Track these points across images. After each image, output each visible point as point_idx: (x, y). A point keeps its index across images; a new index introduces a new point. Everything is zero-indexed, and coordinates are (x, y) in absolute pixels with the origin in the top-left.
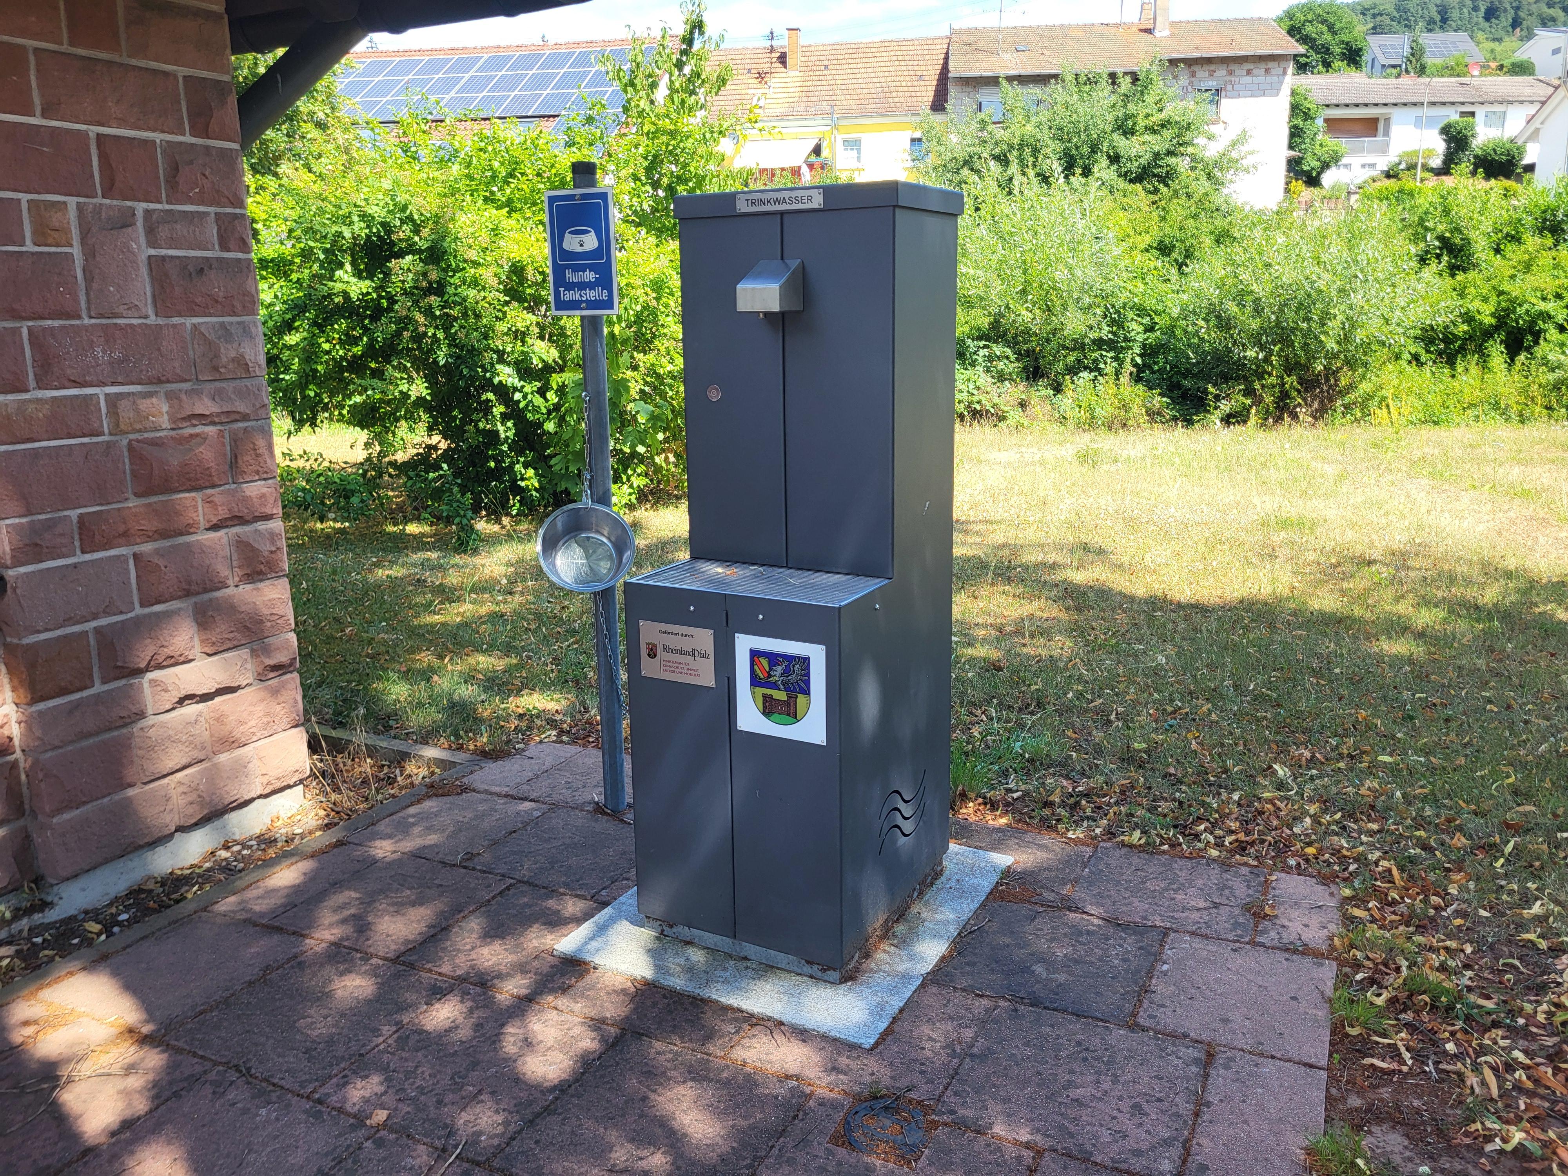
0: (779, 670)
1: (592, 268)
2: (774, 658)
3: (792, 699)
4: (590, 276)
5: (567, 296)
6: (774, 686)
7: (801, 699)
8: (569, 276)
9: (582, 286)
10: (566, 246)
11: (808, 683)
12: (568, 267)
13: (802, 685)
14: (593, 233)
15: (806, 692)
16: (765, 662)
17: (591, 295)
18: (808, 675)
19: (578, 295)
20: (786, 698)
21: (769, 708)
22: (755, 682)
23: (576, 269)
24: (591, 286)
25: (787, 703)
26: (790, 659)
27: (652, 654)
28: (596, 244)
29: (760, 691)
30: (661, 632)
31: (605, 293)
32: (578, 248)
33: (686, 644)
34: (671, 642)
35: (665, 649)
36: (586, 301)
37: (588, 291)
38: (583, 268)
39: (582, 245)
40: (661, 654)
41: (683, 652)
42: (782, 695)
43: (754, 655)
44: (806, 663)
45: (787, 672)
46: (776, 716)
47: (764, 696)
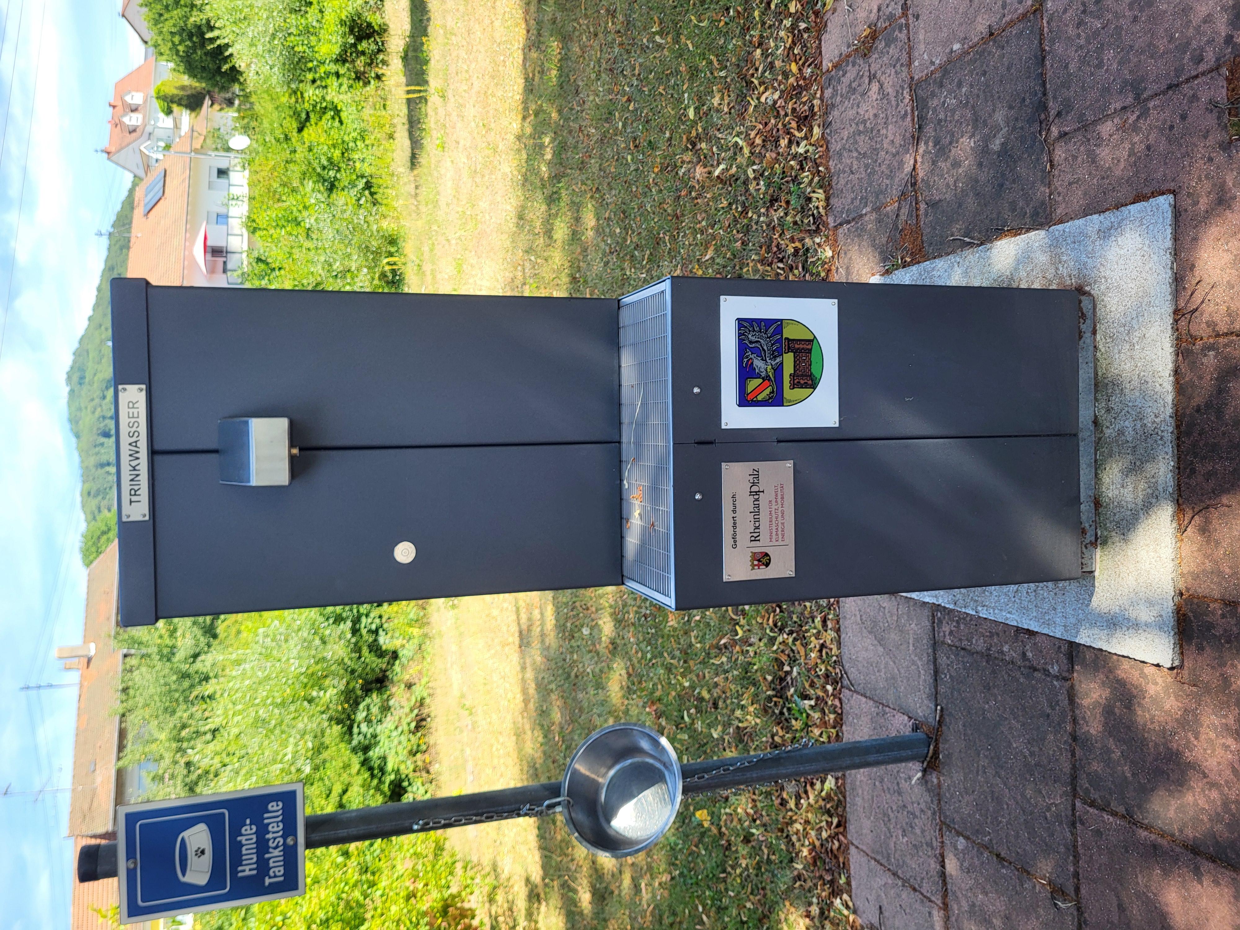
0: (758, 363)
1: (236, 832)
2: (745, 372)
3: (791, 345)
4: (249, 831)
5: (277, 871)
6: (779, 370)
7: (788, 333)
8: (247, 870)
9: (262, 846)
10: (202, 880)
11: (769, 322)
12: (234, 872)
13: (771, 330)
14: (185, 834)
15: (779, 325)
16: (753, 384)
17: (275, 828)
18: (759, 321)
19: (276, 853)
20: (791, 355)
21: (807, 379)
22: (778, 399)
23: (237, 860)
24: (262, 831)
25: (796, 352)
26: (743, 349)
27: (763, 560)
28: (202, 828)
29: (788, 393)
30: (735, 546)
31: (272, 806)
32: (208, 857)
33: (746, 503)
34: (746, 527)
35: (755, 539)
36: (284, 837)
37: (270, 836)
38: (237, 847)
39: (203, 852)
40: (763, 545)
41: (756, 510)
42: (788, 360)
43: (745, 400)
44: (744, 325)
45: (759, 352)
46: (814, 370)
47: (793, 386)
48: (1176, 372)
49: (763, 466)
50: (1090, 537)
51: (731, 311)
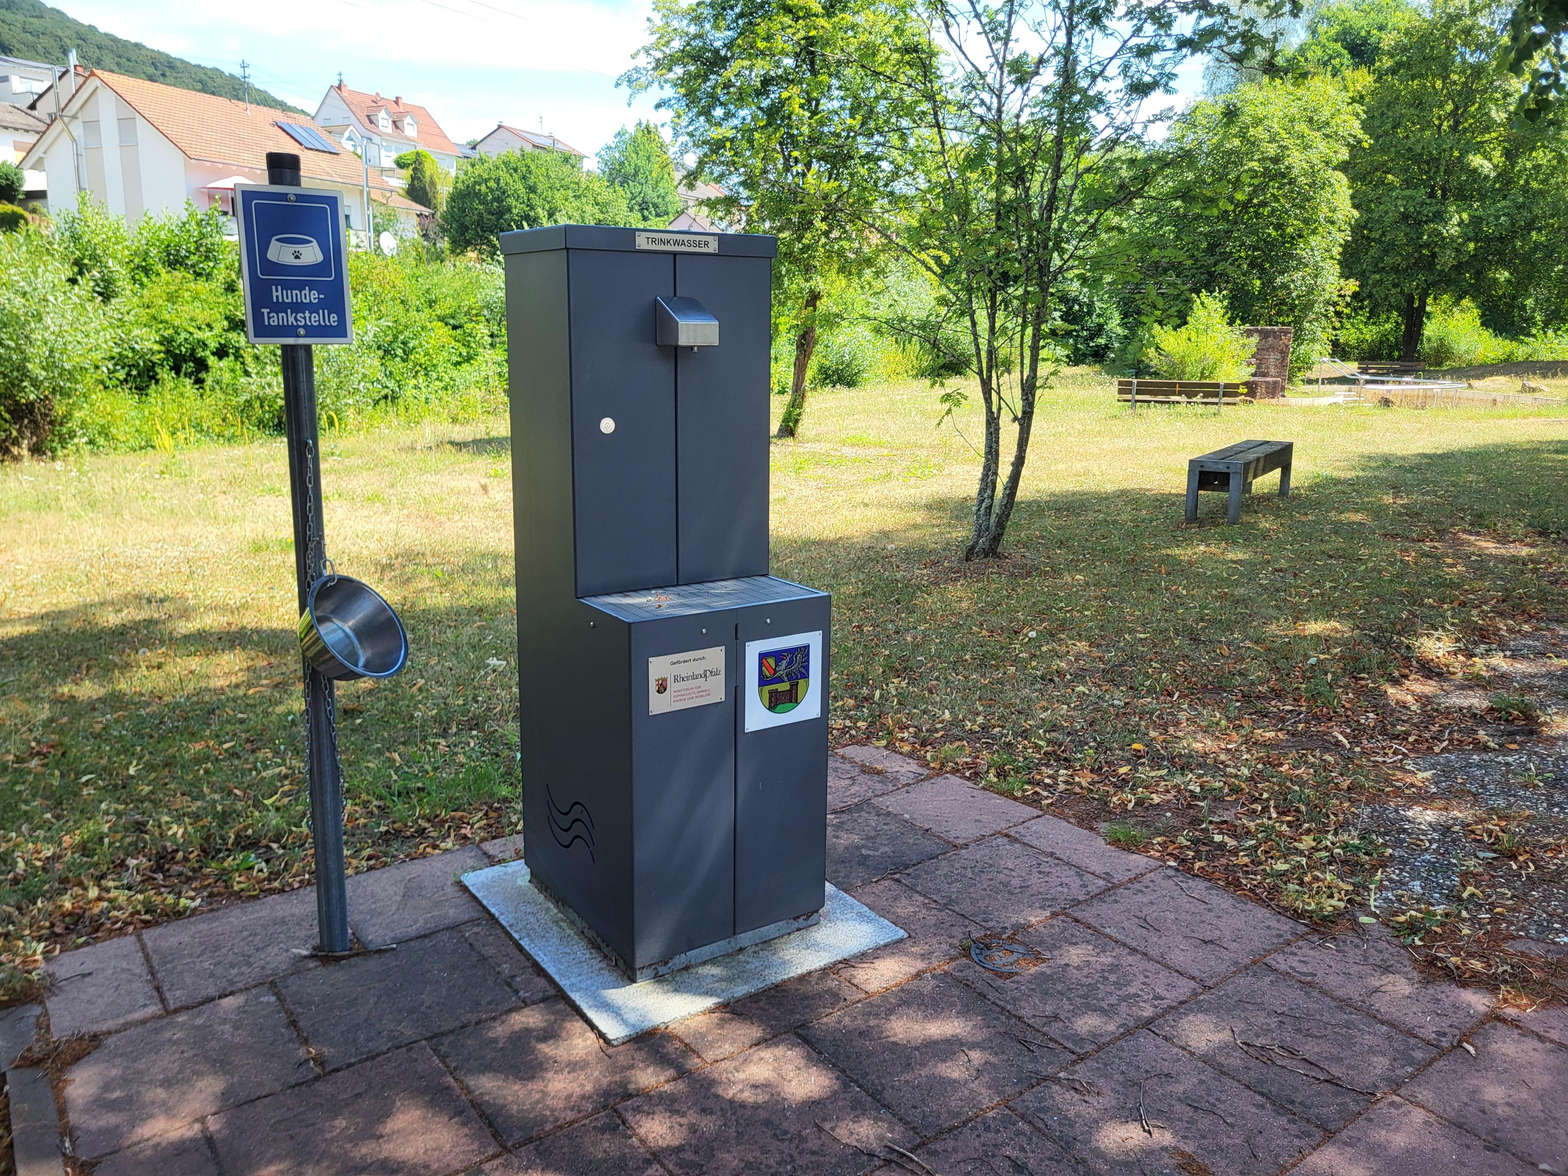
0: (784, 663)
1: (312, 286)
2: (778, 655)
3: (794, 687)
4: (313, 296)
5: (275, 320)
6: (780, 680)
7: (801, 682)
8: (277, 294)
9: (298, 307)
10: (272, 255)
11: (807, 668)
12: (277, 283)
13: (803, 670)
14: (315, 244)
15: (805, 676)
16: (771, 661)
17: (314, 319)
18: (808, 661)
19: (291, 319)
20: (789, 688)
21: (775, 702)
22: (763, 682)
23: (287, 286)
24: (313, 308)
25: (790, 690)
26: (792, 651)
27: (662, 688)
28: (320, 258)
29: (766, 689)
30: (673, 664)
31: (334, 317)
32: (291, 261)
33: (698, 668)
34: (683, 670)
35: (676, 679)
36: (305, 326)
37: (307, 314)
38: (300, 286)
39: (297, 257)
40: (671, 686)
41: (694, 677)
42: (784, 686)
43: (763, 656)
44: (806, 650)
45: (790, 663)
46: (780, 707)
47: (770, 692)
48: (809, 973)
49: (721, 678)
50: (662, 970)
51: (813, 640)
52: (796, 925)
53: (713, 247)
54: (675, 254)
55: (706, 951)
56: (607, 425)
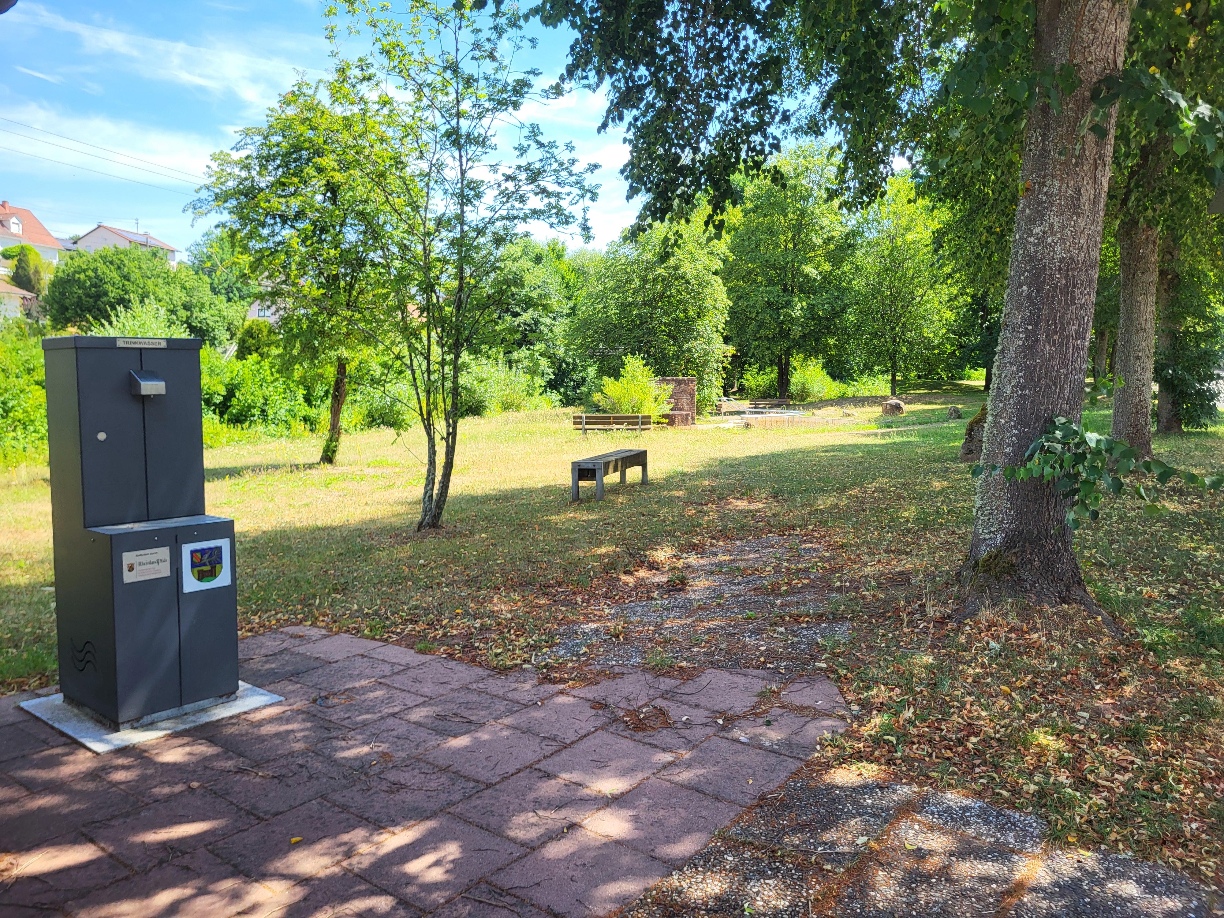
0: (206, 556)
2: (203, 551)
3: (213, 568)
6: (204, 565)
7: (218, 566)
11: (221, 558)
13: (218, 560)
15: (220, 562)
16: (199, 555)
18: (221, 555)
20: (210, 569)
21: (201, 577)
22: (193, 565)
25: (211, 571)
26: (211, 549)
27: (131, 568)
29: (196, 569)
30: (137, 556)
33: (154, 558)
34: (144, 559)
35: (140, 564)
40: (137, 568)
41: (151, 563)
42: (208, 568)
43: (193, 552)
44: (219, 549)
45: (211, 556)
46: (205, 579)
47: (199, 572)
49: (168, 564)
50: (135, 725)
51: (224, 543)
52: (221, 701)
53: (164, 344)
54: (141, 349)
55: (164, 714)
56: (102, 436)
